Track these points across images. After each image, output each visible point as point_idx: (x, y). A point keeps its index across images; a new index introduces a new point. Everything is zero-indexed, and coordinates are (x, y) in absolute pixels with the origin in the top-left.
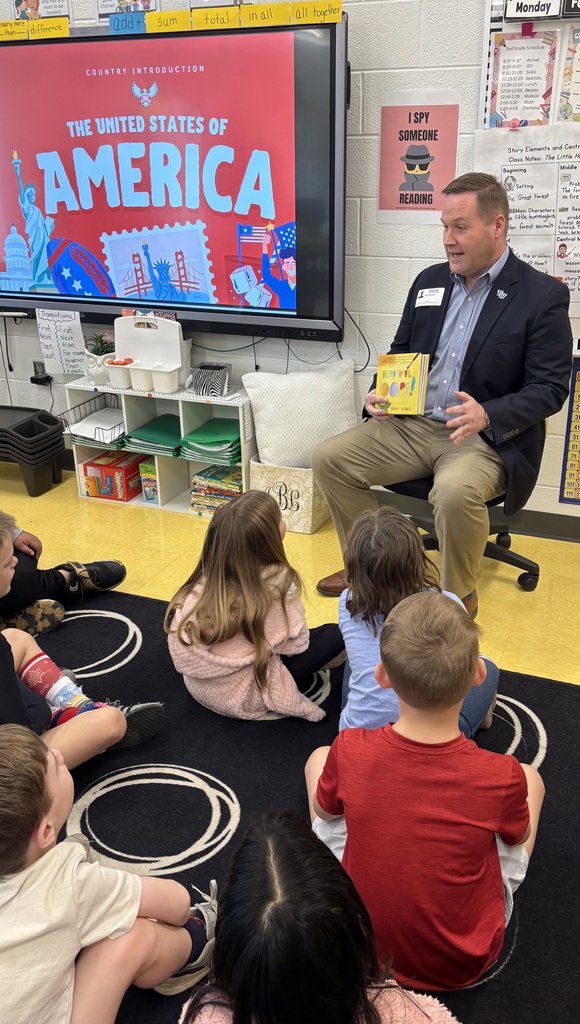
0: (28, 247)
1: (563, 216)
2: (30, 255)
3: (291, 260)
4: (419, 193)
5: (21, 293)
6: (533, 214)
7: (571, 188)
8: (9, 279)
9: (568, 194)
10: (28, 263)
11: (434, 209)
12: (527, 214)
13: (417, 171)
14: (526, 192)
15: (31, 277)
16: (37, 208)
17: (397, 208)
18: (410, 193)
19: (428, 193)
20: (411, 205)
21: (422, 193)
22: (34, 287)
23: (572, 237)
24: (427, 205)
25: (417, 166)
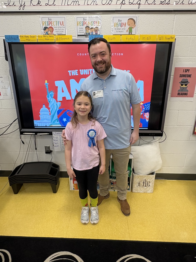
0: (50, 112)
2: (50, 114)
3: (148, 113)
4: (184, 92)
5: (46, 127)
8: (41, 122)
10: (49, 117)
11: (188, 97)
13: (184, 86)
15: (50, 122)
16: (54, 99)
17: (177, 97)
18: (181, 92)
19: (186, 92)
20: (181, 96)
21: (185, 92)
22: (52, 124)
24: (186, 96)
25: (184, 85)
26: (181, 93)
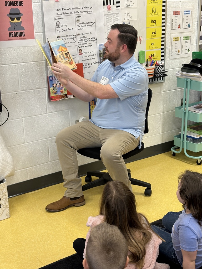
1: (79, 37)
4: (18, 31)
6: (68, 38)
7: (80, 25)
9: (79, 28)
11: (26, 39)
12: (66, 38)
13: (16, 21)
14: (65, 28)
17: (9, 40)
18: (13, 32)
19: (22, 31)
20: (15, 38)
21: (20, 31)
23: (83, 46)
24: (23, 37)
25: (15, 19)
26: (15, 33)
